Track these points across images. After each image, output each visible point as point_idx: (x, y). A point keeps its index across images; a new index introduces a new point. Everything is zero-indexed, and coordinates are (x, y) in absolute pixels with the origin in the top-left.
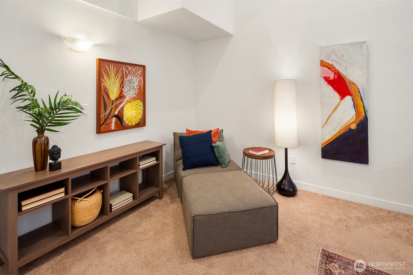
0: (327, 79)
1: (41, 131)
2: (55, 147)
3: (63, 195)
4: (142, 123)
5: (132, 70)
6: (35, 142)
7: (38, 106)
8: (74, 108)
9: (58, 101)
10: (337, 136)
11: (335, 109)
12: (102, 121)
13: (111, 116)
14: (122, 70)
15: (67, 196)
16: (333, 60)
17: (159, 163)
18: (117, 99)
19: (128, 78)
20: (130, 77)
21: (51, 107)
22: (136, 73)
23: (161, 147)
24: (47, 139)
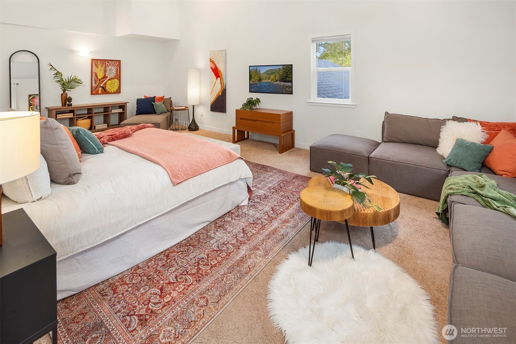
0: (212, 68)
1: (64, 91)
2: (69, 97)
3: (73, 116)
4: (118, 91)
5: (112, 63)
6: (62, 95)
7: (63, 80)
8: (78, 82)
9: (71, 79)
10: (216, 98)
11: (215, 85)
12: (93, 89)
13: (98, 87)
14: (105, 64)
15: (74, 117)
16: (214, 59)
17: (124, 112)
18: (103, 78)
19: (109, 68)
20: (111, 67)
21: (68, 82)
22: (114, 64)
23: (126, 103)
24: (67, 94)
